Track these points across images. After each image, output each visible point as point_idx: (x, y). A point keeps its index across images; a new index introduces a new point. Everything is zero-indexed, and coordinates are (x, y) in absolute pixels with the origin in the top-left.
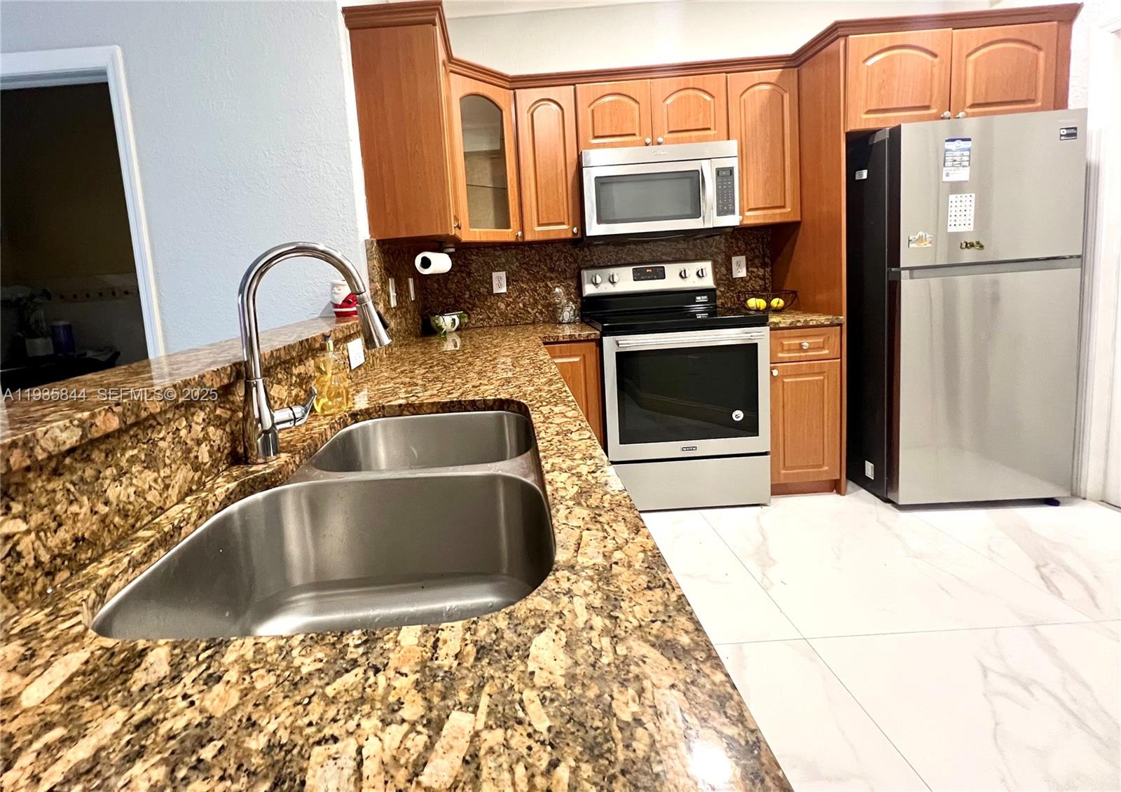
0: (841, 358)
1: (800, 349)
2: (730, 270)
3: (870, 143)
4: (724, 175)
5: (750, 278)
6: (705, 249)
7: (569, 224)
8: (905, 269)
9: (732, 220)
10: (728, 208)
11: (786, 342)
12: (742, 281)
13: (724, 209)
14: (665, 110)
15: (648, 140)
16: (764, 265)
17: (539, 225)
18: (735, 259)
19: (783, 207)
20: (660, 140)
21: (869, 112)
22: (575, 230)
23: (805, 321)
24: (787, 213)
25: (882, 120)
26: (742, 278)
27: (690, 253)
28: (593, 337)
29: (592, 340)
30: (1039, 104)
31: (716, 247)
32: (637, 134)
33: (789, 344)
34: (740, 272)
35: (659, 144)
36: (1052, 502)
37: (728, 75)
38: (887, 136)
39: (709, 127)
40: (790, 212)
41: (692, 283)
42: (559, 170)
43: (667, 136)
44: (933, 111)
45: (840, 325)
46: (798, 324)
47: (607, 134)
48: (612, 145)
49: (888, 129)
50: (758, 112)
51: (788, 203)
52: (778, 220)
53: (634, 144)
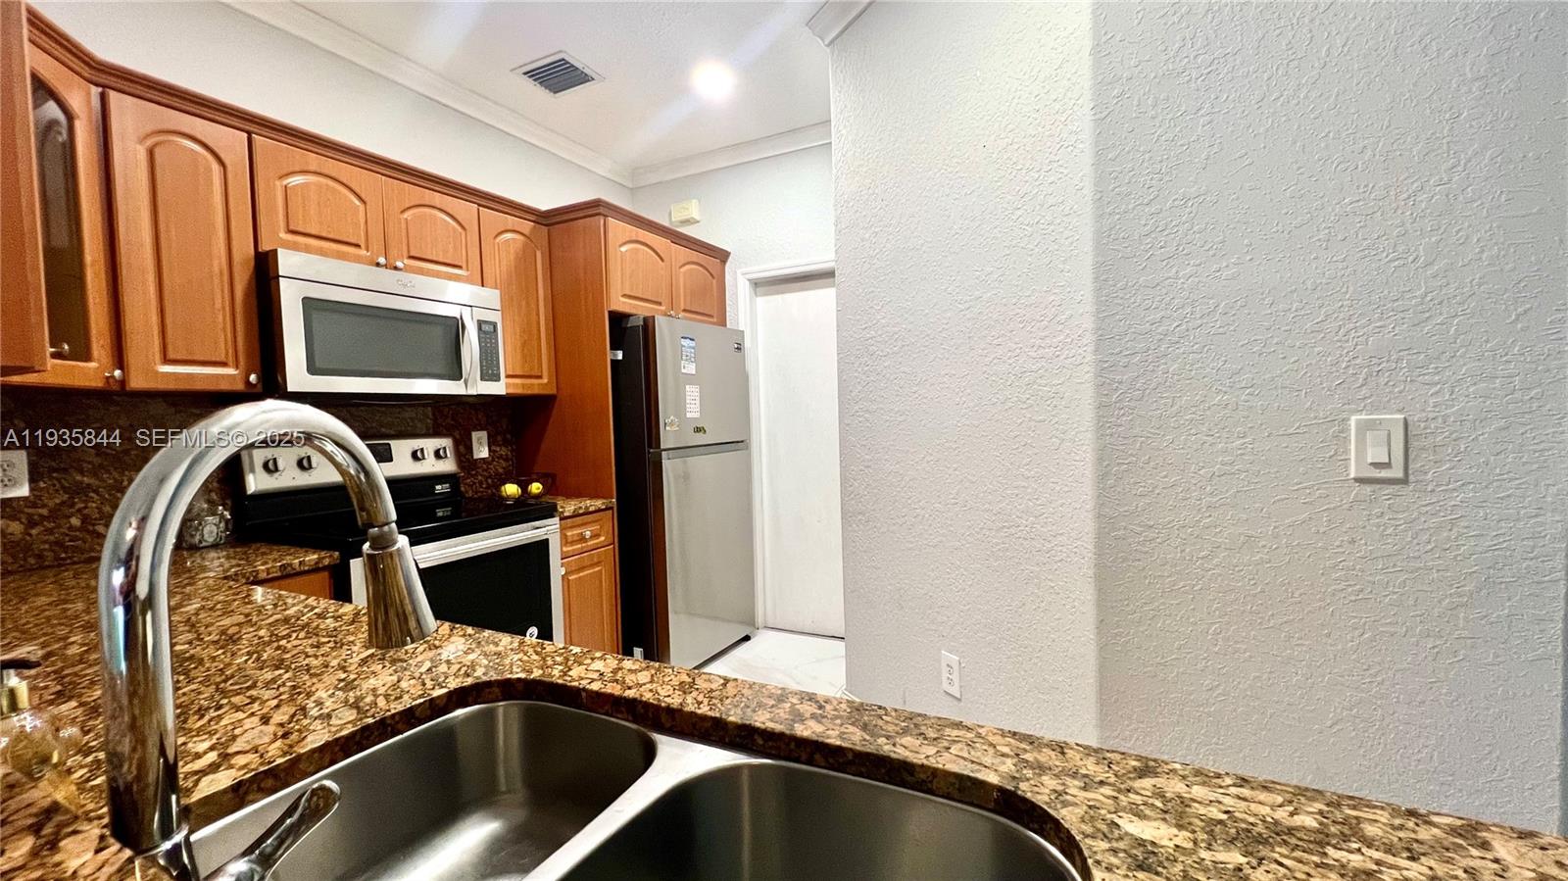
0: (613, 543)
1: (582, 539)
2: (470, 449)
3: (624, 325)
4: (486, 331)
5: (493, 460)
6: (440, 421)
7: (237, 368)
8: (665, 450)
9: (498, 388)
10: (493, 371)
11: (569, 534)
12: (484, 463)
13: (489, 373)
14: (403, 226)
15: (382, 260)
16: (506, 443)
17: (166, 361)
18: (475, 435)
19: (540, 377)
20: (399, 264)
21: (624, 296)
22: (253, 378)
23: (587, 508)
24: (541, 385)
25: (635, 307)
26: (484, 459)
27: (419, 425)
28: (326, 562)
29: (325, 568)
30: (715, 320)
31: (453, 419)
32: (363, 246)
33: (573, 535)
34: (482, 452)
35: (396, 268)
36: (747, 638)
37: (481, 208)
38: (642, 323)
39: (460, 264)
40: (546, 384)
41: (430, 466)
42: (216, 269)
43: (406, 261)
44: (663, 308)
45: (612, 508)
46: (581, 511)
47: (313, 232)
48: (322, 253)
49: (642, 317)
50: (513, 263)
51: (545, 374)
52: (536, 391)
53: (358, 260)
